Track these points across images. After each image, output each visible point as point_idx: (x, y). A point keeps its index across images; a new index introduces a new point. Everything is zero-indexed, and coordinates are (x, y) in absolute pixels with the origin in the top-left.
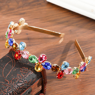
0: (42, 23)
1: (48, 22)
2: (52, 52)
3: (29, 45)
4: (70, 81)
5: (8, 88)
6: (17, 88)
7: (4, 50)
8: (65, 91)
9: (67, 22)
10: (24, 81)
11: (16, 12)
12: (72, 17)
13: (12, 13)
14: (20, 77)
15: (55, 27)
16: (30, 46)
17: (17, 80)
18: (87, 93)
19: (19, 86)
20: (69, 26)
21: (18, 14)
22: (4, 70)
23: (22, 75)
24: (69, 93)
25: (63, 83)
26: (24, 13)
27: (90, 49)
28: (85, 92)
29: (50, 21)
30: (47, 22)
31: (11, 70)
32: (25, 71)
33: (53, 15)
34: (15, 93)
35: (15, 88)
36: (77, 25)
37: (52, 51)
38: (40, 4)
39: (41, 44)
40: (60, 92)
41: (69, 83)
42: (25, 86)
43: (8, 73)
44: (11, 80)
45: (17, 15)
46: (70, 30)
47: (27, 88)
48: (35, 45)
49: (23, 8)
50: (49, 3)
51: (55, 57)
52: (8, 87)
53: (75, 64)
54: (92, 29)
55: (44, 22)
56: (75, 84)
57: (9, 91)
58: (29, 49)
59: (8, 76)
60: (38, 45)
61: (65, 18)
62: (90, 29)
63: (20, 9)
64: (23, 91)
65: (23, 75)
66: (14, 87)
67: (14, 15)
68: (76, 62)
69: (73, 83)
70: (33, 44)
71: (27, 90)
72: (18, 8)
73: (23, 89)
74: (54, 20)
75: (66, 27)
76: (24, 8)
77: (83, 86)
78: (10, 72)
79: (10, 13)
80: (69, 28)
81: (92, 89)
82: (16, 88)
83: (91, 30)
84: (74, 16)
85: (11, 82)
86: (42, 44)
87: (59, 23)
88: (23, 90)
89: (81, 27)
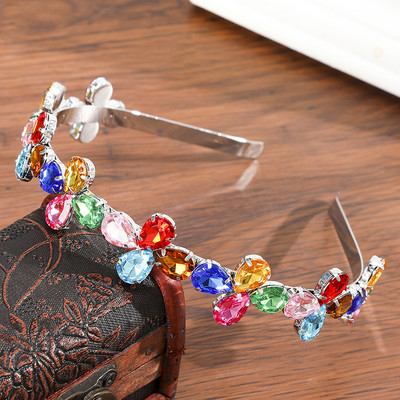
0: (170, 89)
1: (194, 90)
2: (207, 211)
3: (110, 176)
4: (279, 334)
5: (16, 352)
6: (57, 354)
7: (8, 188)
8: (257, 370)
9: (272, 92)
10: (91, 332)
11: (63, 38)
12: (291, 75)
13: (43, 40)
14: (76, 313)
15: (221, 108)
16: (115, 178)
17: (58, 322)
18: (345, 386)
19: (65, 351)
20: (277, 108)
21: (70, 48)
22: (12, 276)
23: (85, 304)
24: (272, 382)
25: (249, 339)
26: (95, 46)
27: (361, 209)
28: (339, 381)
29: (200, 85)
30: (191, 86)
31: (40, 281)
32: (97, 291)
33: (214, 62)
34: (45, 376)
35: (49, 354)
36: (311, 108)
37: (208, 208)
38: (161, 13)
39: (162, 174)
40: (236, 372)
41: (273, 341)
42: (92, 353)
43: (26, 290)
44: (33, 320)
45: (64, 49)
46: (283, 127)
47: (100, 363)
48: (137, 177)
49: (90, 23)
50: (200, 13)
51: (219, 232)
52: (19, 346)
53: (301, 264)
54: (371, 129)
55: (178, 88)
56: (296, 347)
57: (23, 363)
58: (111, 193)
59: (26, 301)
60: (148, 179)
61: (263, 75)
62: (363, 128)
63: (80, 28)
64: (82, 373)
65: (89, 304)
66: (44, 351)
67: (51, 50)
68: (305, 256)
69: (289, 340)
70: (127, 174)
71: (97, 370)
72: (71, 23)
73: (83, 362)
74: (219, 84)
75: (266, 112)
76: (95, 26)
77: (330, 356)
78: (34, 287)
79: (36, 41)
80: (277, 119)
81: (369, 370)
82: (53, 355)
83: (369, 133)
84: (301, 71)
85: (36, 330)
86: (165, 177)
87: (239, 97)
88: (80, 369)
89: (328, 117)
